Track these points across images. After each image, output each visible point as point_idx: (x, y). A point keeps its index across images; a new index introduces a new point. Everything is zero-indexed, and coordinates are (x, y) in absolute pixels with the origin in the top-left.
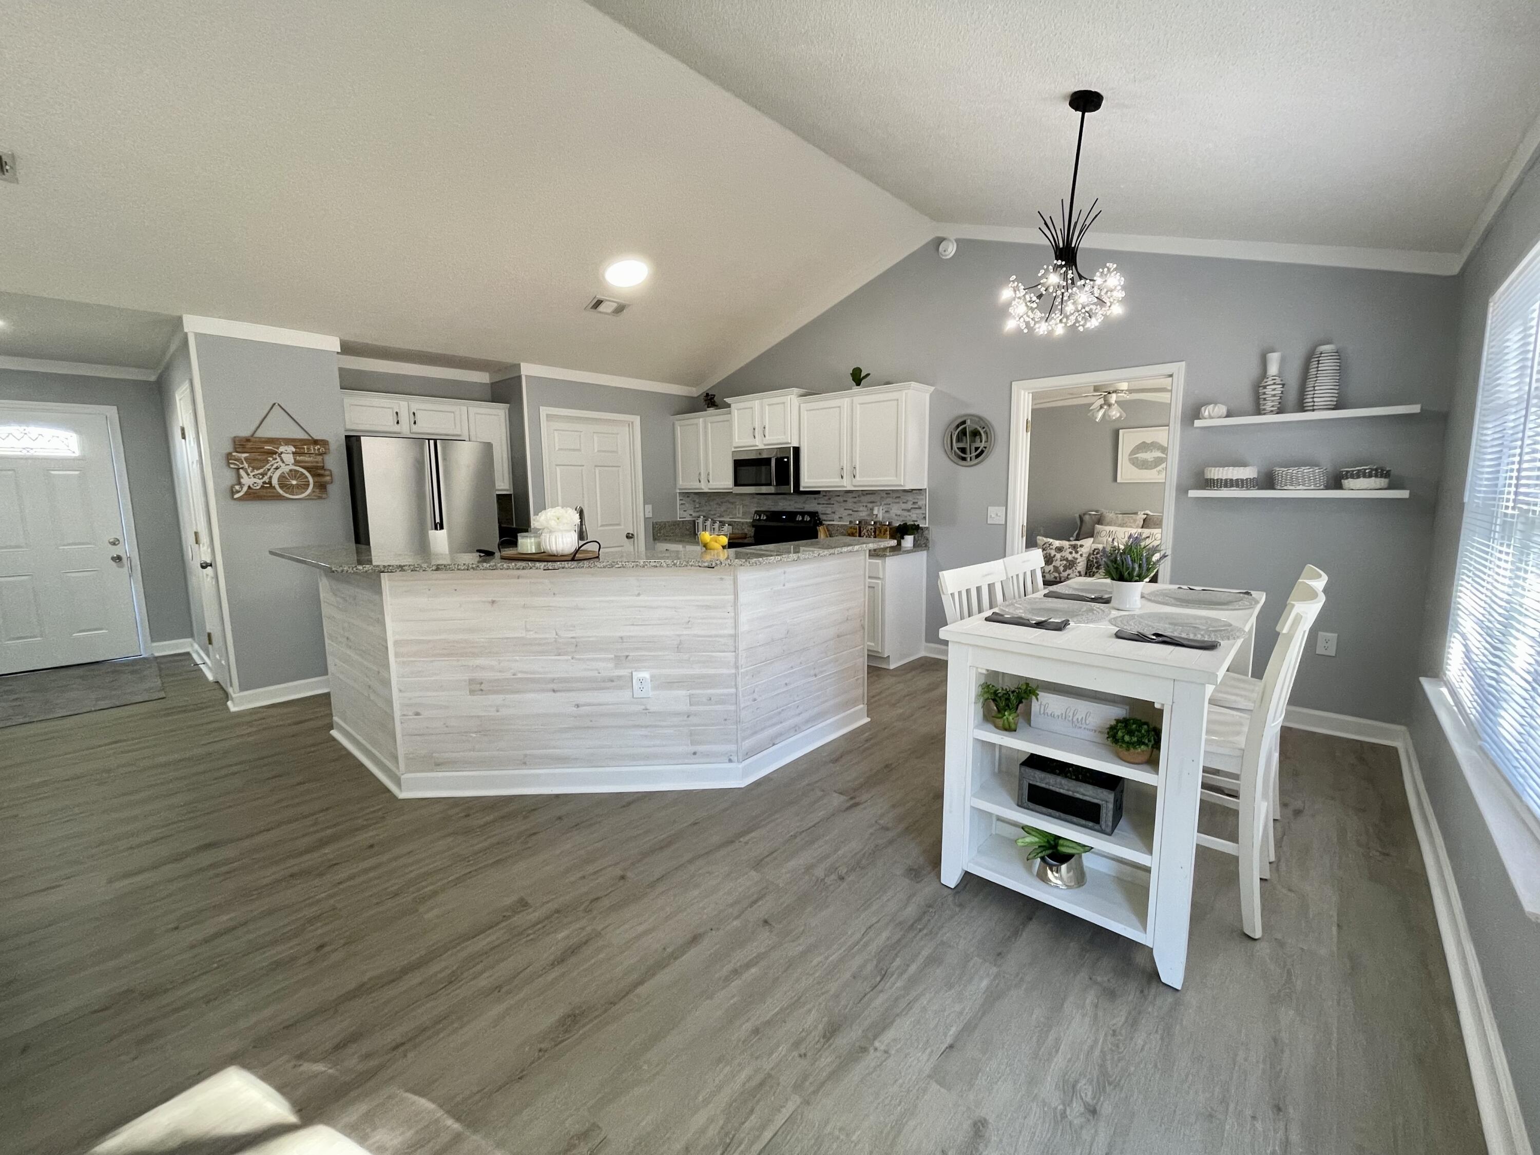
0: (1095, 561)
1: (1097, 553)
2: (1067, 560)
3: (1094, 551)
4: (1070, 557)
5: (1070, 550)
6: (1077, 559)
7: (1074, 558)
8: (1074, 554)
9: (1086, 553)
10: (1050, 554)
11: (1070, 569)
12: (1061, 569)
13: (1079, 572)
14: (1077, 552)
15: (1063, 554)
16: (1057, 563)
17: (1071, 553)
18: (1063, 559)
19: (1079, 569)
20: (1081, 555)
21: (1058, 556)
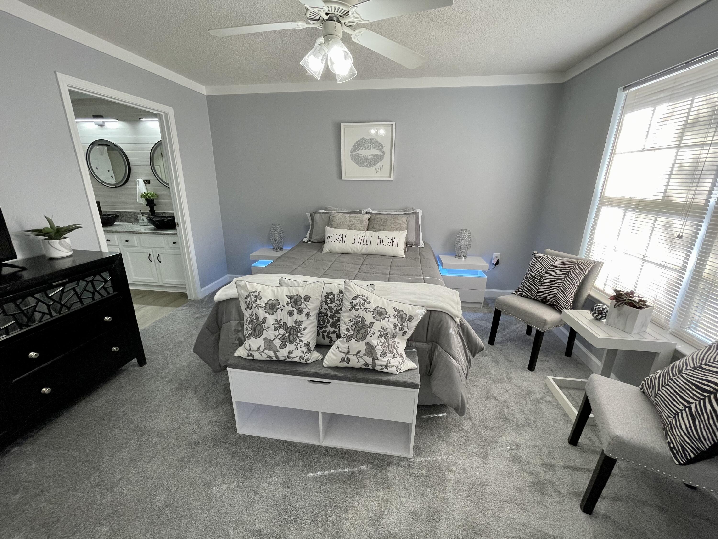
0: (329, 313)
1: (333, 301)
2: (285, 327)
3: (327, 297)
4: (290, 322)
5: (289, 308)
6: (301, 322)
7: (296, 322)
8: (296, 316)
9: (314, 310)
10: (257, 317)
11: (291, 343)
12: (277, 343)
13: (307, 345)
14: (300, 312)
15: (279, 315)
16: (270, 334)
17: (291, 313)
18: (279, 325)
19: (305, 339)
20: (308, 315)
21: (271, 320)
